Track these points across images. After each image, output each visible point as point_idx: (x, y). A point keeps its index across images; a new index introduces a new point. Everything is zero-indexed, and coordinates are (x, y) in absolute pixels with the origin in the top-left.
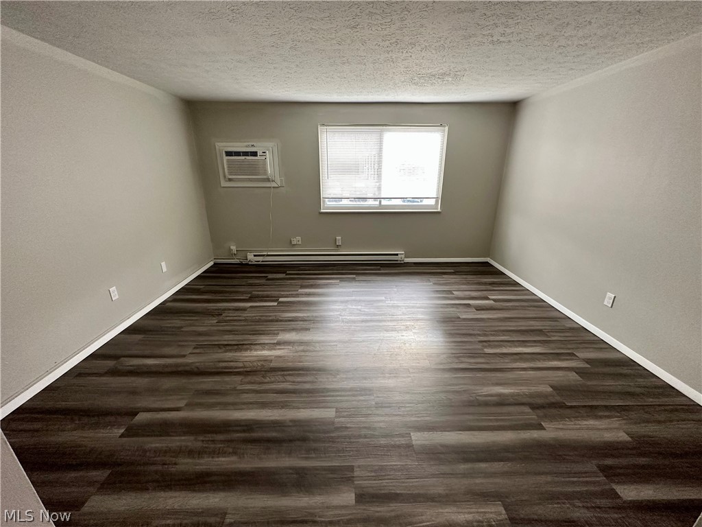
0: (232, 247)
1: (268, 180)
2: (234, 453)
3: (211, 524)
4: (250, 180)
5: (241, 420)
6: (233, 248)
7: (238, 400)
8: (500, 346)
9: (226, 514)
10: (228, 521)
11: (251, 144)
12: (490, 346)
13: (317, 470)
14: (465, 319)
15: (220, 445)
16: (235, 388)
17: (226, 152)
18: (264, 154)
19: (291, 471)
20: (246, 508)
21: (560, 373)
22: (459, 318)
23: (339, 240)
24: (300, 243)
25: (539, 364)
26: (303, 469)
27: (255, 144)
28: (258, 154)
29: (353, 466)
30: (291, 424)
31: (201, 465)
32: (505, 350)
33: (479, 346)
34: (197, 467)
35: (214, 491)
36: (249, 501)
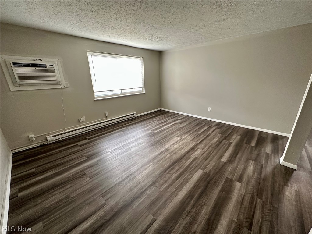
0: (30, 136)
1: (57, 84)
2: (202, 206)
3: (235, 226)
4: (41, 84)
5: (184, 197)
6: (32, 136)
7: (169, 194)
9: (232, 220)
10: (236, 220)
11: (38, 58)
13: (224, 186)
14: (183, 127)
15: (194, 210)
16: (160, 191)
17: (13, 63)
18: (52, 66)
19: (221, 193)
20: (232, 212)
22: (181, 128)
23: (107, 113)
24: (85, 120)
26: (222, 188)
27: (42, 59)
28: (47, 66)
29: (227, 177)
30: (198, 183)
31: (201, 221)
33: (196, 133)
34: (202, 223)
35: (219, 220)
36: (229, 210)
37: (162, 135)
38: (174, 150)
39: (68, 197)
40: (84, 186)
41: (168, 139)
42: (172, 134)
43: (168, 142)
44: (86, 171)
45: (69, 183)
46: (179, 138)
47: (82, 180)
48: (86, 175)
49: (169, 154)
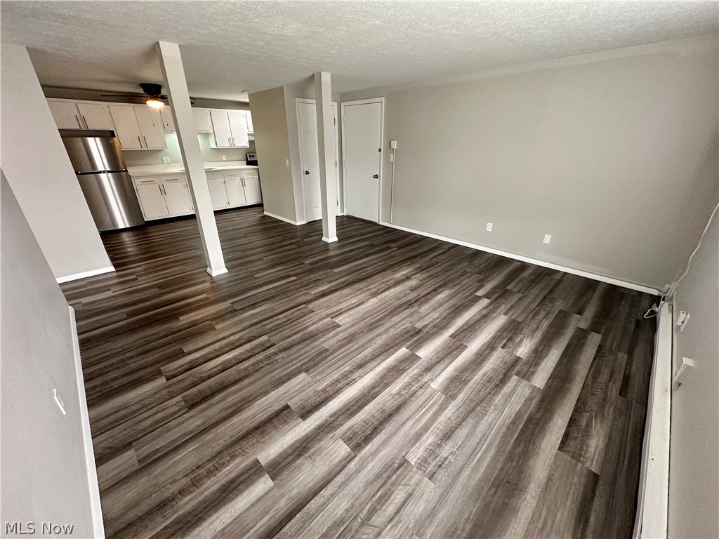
8: (253, 349)
12: (262, 344)
21: (200, 345)
25: (217, 346)
32: (247, 347)
37: (380, 334)
38: (361, 294)
41: (366, 320)
42: (350, 336)
43: (368, 312)
46: (337, 320)
49: (370, 289)
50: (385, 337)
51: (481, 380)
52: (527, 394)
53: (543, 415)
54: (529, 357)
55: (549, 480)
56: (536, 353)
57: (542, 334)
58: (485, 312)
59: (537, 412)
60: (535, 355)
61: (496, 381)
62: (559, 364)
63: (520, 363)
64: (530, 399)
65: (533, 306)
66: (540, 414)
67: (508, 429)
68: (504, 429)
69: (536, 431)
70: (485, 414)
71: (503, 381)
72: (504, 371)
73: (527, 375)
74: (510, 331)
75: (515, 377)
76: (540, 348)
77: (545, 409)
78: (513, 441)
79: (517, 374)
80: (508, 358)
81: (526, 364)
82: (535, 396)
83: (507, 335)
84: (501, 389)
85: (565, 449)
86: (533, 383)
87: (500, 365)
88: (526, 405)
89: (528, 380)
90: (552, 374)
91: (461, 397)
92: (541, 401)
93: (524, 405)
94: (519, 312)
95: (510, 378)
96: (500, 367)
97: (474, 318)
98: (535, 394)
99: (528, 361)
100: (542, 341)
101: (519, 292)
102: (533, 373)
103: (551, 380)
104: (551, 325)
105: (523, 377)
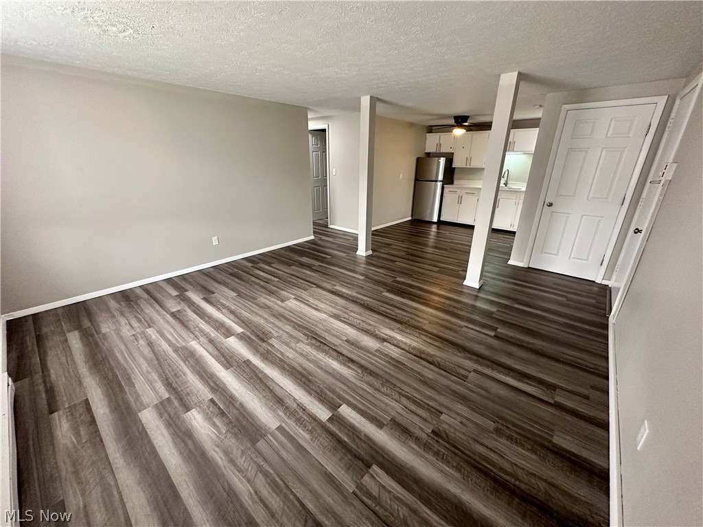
39: (498, 431)
40: (462, 416)
44: (424, 436)
45: (472, 453)
47: (452, 430)
48: (436, 430)
50: (262, 321)
51: (180, 369)
52: (143, 398)
53: (116, 401)
54: (183, 422)
55: (80, 383)
56: (185, 433)
57: (216, 463)
58: (290, 402)
59: (123, 398)
60: (183, 429)
61: (172, 380)
62: (154, 453)
63: (180, 409)
64: (137, 398)
65: (300, 492)
66: (120, 401)
67: (128, 374)
68: (130, 372)
69: (111, 391)
70: (149, 364)
71: (169, 385)
72: (180, 389)
73: (162, 408)
74: (237, 420)
75: (166, 395)
76: (190, 443)
77: (120, 406)
78: (118, 374)
79: (168, 400)
80: (193, 400)
81: (175, 414)
82: (136, 403)
83: (232, 413)
84: (163, 381)
85: (83, 403)
86: (150, 409)
87: (188, 389)
88: (135, 393)
89: (156, 406)
90: (146, 433)
91: (174, 355)
92: (128, 406)
93: (136, 392)
94: (285, 455)
95: (169, 392)
96: (185, 389)
97: (277, 388)
98: (139, 404)
99: (178, 417)
100: (203, 454)
101: (360, 486)
102: (161, 415)
103: (141, 428)
104: (232, 494)
105: (162, 403)
